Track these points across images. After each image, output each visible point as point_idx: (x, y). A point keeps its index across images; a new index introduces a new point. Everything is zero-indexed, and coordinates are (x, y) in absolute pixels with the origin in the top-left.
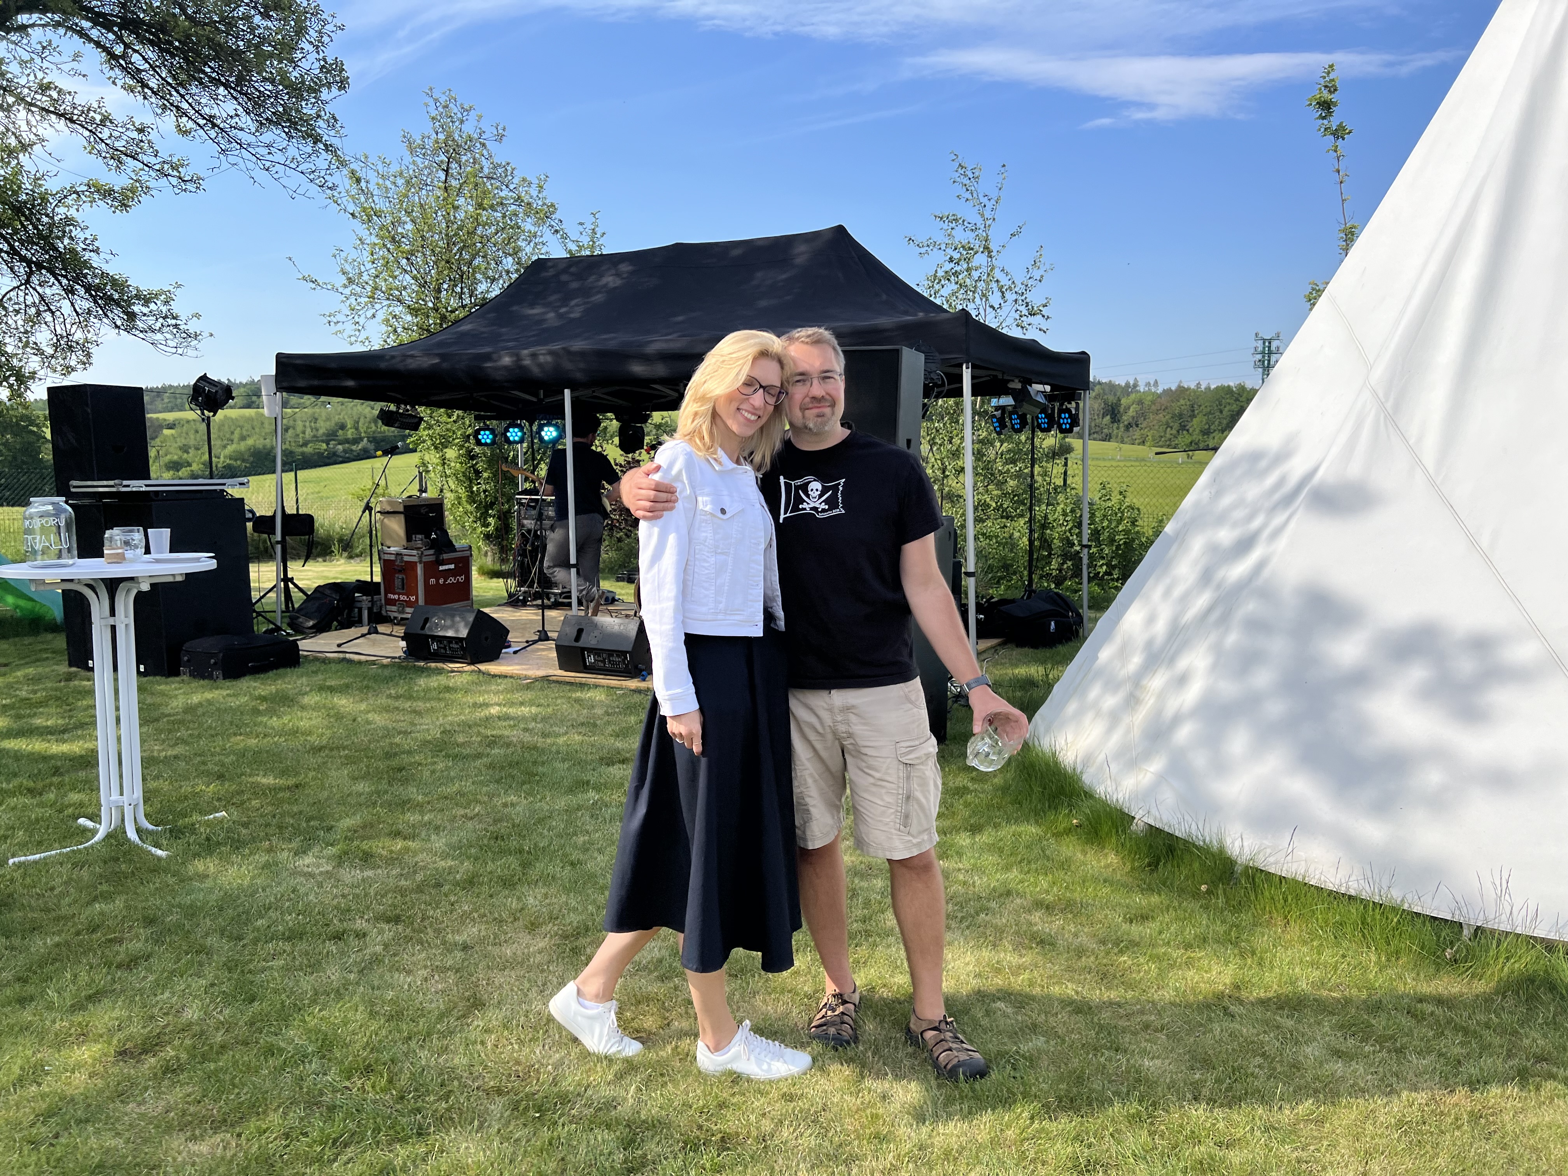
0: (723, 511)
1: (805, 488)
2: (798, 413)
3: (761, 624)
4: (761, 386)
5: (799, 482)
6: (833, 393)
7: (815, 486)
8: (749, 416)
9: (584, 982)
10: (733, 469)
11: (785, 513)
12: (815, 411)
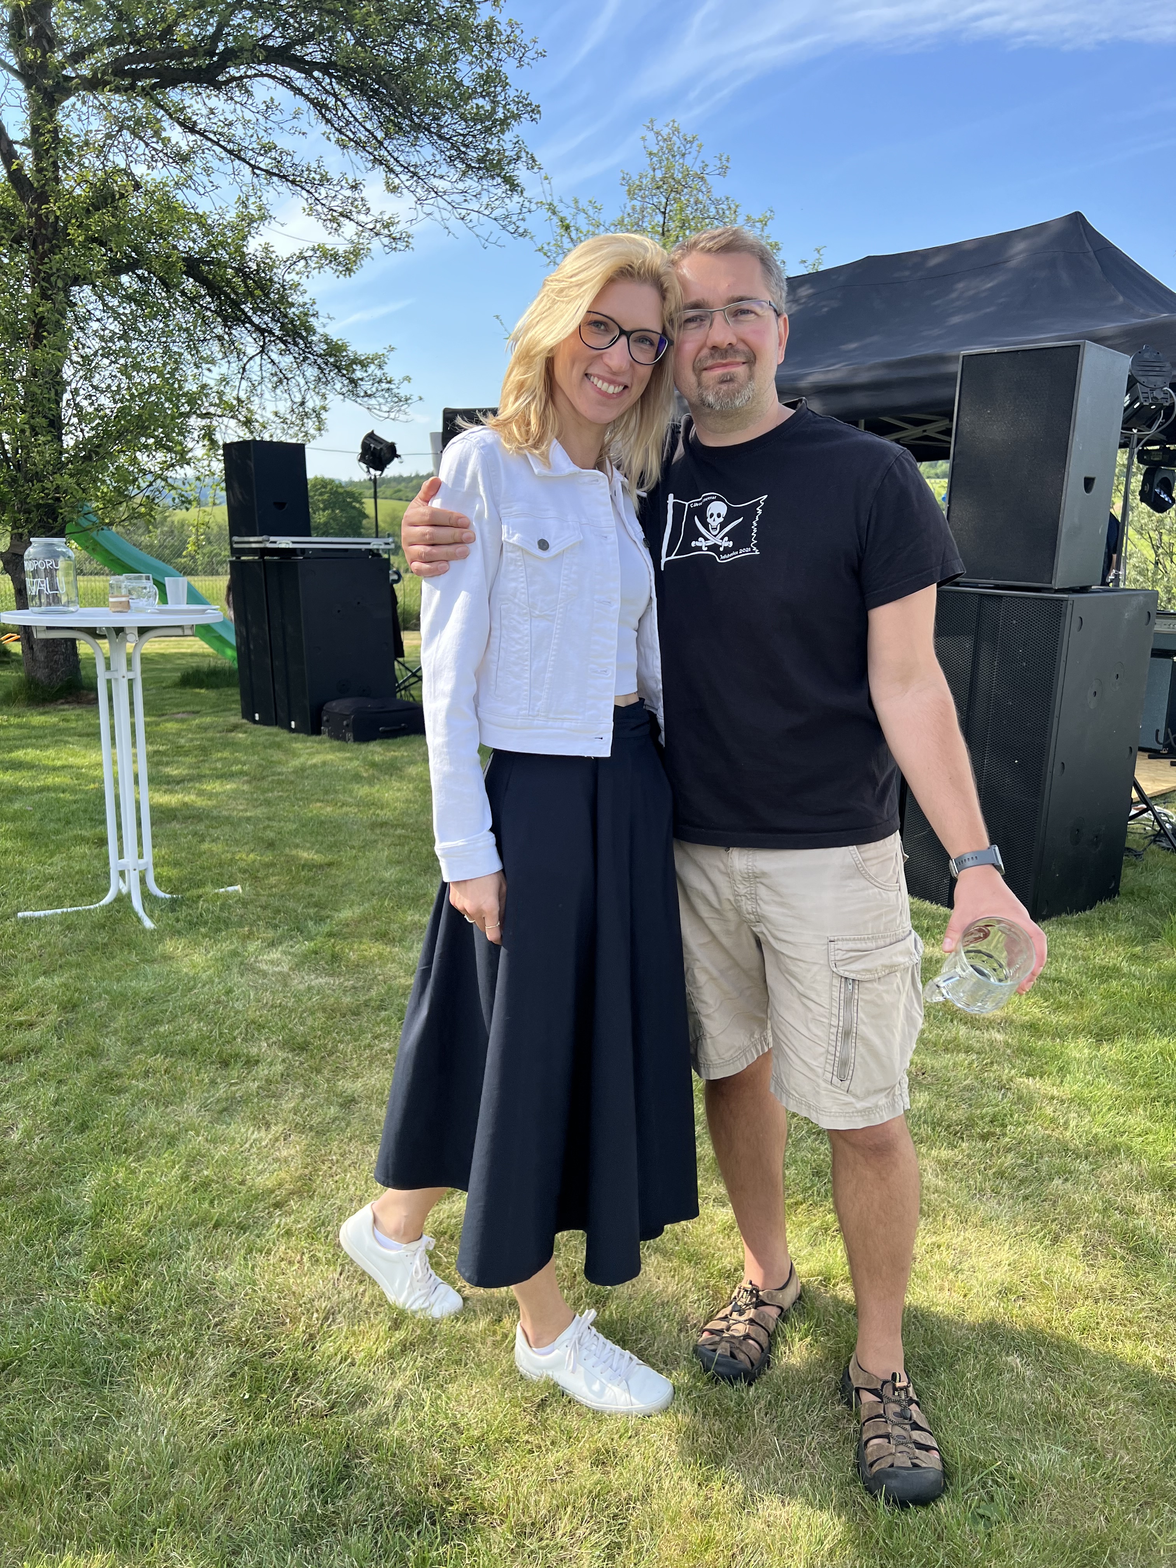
0: (543, 545)
1: (701, 513)
2: (689, 377)
3: (609, 737)
4: (622, 332)
5: (696, 503)
6: (751, 338)
7: (718, 509)
8: (605, 386)
9: (383, 1208)
10: (572, 475)
11: (669, 554)
12: (718, 372)
